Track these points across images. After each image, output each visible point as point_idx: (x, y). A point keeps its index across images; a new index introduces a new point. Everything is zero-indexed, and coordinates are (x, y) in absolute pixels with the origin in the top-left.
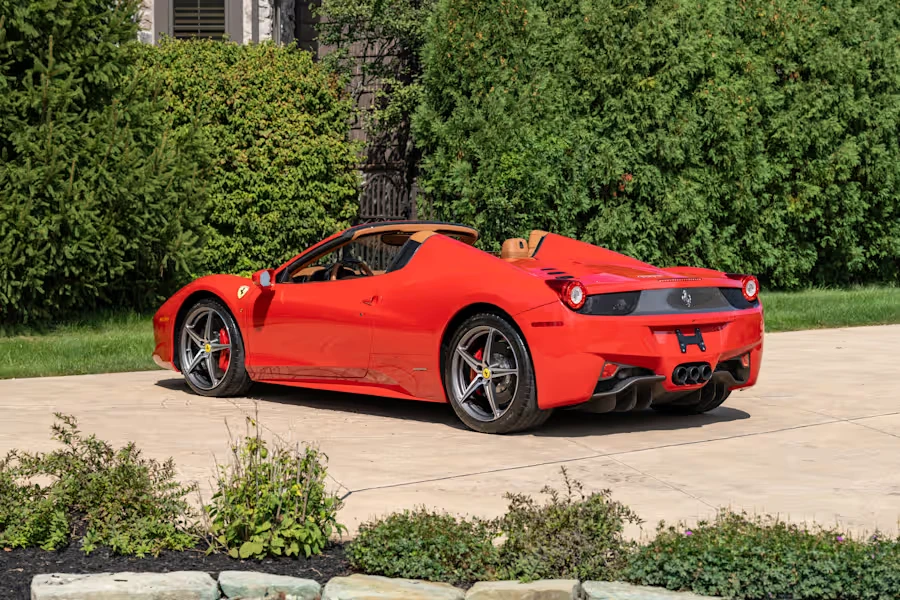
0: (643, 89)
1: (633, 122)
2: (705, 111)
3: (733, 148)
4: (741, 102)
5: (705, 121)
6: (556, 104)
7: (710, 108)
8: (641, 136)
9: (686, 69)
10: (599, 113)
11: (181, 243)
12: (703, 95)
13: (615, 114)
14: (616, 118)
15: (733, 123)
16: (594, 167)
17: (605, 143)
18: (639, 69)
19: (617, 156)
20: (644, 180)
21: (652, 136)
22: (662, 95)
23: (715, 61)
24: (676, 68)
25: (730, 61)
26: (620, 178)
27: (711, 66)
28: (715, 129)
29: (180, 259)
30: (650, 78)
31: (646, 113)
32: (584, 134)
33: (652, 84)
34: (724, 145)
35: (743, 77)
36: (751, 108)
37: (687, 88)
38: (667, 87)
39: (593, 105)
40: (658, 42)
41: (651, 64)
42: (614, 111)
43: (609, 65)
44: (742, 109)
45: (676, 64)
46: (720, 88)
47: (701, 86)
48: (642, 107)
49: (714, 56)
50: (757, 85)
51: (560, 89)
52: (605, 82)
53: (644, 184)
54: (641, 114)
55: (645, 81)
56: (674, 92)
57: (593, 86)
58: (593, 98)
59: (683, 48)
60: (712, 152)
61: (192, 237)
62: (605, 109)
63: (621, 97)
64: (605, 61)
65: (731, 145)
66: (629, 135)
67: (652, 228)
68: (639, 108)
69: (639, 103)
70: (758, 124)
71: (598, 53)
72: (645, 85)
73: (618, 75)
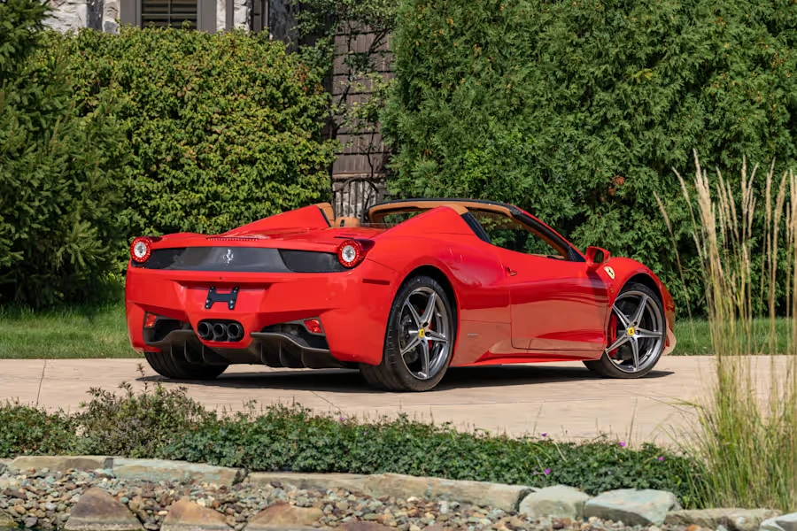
0: (639, 81)
1: (625, 118)
2: (714, 108)
3: (747, 150)
4: (760, 98)
5: (714, 119)
6: (537, 98)
7: (720, 104)
8: (636, 134)
9: (690, 61)
10: (588, 109)
11: (76, 234)
12: (712, 90)
13: (604, 110)
14: (605, 114)
15: (747, 122)
16: (580, 168)
17: (595, 141)
18: (632, 59)
19: (608, 157)
20: (638, 185)
21: (648, 134)
22: (661, 90)
23: (728, 52)
24: (675, 58)
25: (751, 52)
26: (608, 180)
27: (722, 57)
28: (727, 130)
29: (76, 252)
30: (646, 70)
31: (640, 109)
32: (571, 131)
33: (649, 76)
34: (737, 146)
35: (768, 71)
36: (774, 106)
37: (692, 82)
38: (667, 80)
39: (583, 99)
40: (654, 29)
41: (647, 54)
42: (604, 105)
43: (599, 55)
44: (763, 106)
45: (676, 54)
46: (733, 83)
47: (712, 80)
48: (637, 102)
49: (727, 46)
50: (784, 81)
51: (543, 82)
52: (593, 73)
53: (640, 189)
54: (636, 110)
55: (641, 72)
56: (676, 86)
57: (581, 77)
58: (582, 92)
59: (685, 36)
60: (724, 154)
61: (89, 228)
62: (595, 103)
63: (613, 91)
64: (595, 51)
65: (744, 146)
66: (621, 133)
67: (650, 238)
68: (633, 103)
69: (634, 97)
70: (783, 124)
71: (587, 41)
72: (641, 77)
73: (608, 65)
